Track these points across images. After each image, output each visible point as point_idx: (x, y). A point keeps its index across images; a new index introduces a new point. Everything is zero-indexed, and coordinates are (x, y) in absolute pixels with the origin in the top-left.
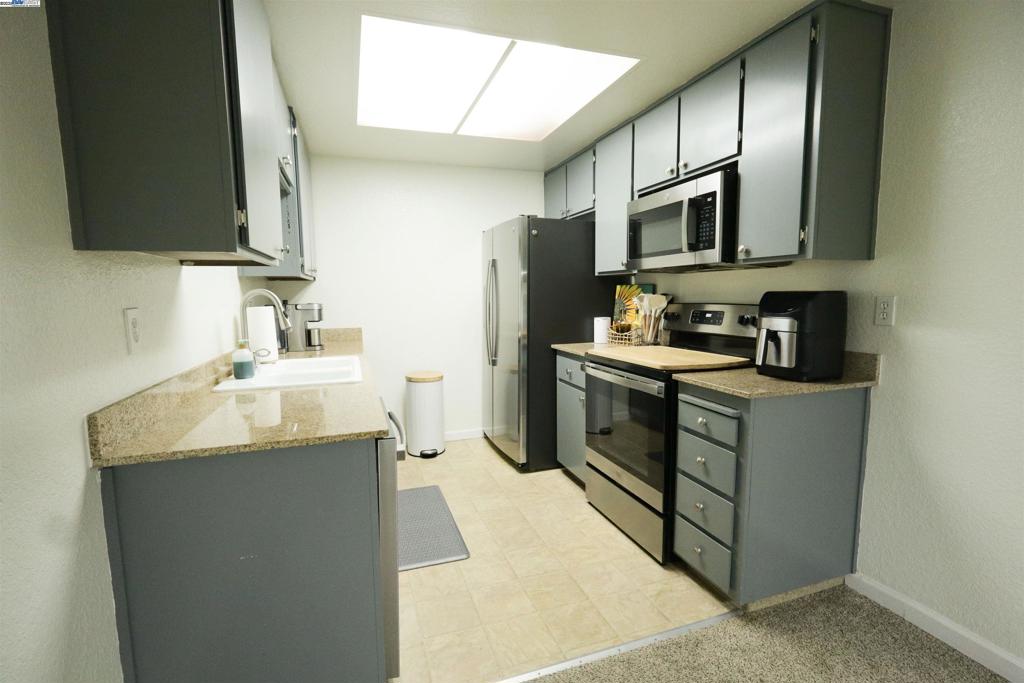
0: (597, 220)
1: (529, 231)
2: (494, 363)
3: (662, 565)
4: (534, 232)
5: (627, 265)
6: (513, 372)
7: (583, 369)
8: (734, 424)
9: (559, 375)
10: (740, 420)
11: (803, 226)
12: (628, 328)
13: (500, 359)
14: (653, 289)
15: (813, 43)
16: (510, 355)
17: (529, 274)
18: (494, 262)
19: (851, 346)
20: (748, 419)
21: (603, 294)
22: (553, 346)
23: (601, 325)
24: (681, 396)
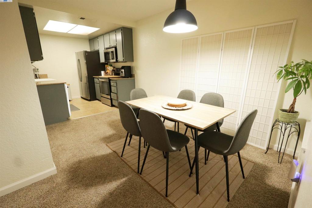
0: (100, 52)
1: (86, 54)
2: (81, 81)
3: (111, 107)
4: (87, 54)
5: (105, 61)
6: (86, 83)
7: (98, 80)
8: (115, 83)
9: (95, 82)
10: (116, 83)
11: (123, 57)
12: (107, 73)
13: (82, 80)
14: (111, 66)
15: (122, 33)
16: (85, 80)
17: (86, 62)
18: (79, 60)
19: (132, 73)
20: (117, 83)
21: (103, 67)
22: (93, 77)
23: (103, 72)
24: (111, 81)
